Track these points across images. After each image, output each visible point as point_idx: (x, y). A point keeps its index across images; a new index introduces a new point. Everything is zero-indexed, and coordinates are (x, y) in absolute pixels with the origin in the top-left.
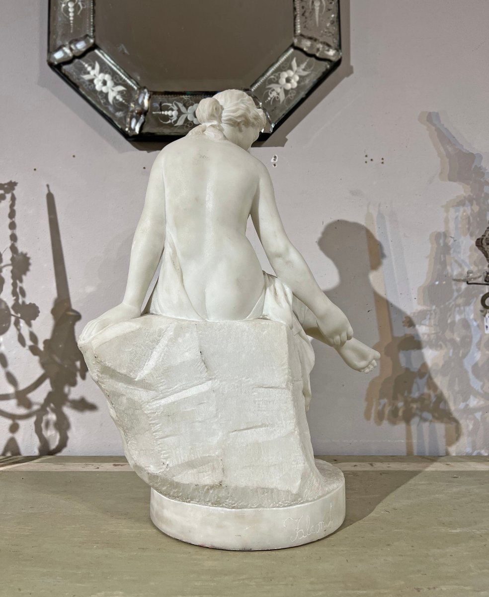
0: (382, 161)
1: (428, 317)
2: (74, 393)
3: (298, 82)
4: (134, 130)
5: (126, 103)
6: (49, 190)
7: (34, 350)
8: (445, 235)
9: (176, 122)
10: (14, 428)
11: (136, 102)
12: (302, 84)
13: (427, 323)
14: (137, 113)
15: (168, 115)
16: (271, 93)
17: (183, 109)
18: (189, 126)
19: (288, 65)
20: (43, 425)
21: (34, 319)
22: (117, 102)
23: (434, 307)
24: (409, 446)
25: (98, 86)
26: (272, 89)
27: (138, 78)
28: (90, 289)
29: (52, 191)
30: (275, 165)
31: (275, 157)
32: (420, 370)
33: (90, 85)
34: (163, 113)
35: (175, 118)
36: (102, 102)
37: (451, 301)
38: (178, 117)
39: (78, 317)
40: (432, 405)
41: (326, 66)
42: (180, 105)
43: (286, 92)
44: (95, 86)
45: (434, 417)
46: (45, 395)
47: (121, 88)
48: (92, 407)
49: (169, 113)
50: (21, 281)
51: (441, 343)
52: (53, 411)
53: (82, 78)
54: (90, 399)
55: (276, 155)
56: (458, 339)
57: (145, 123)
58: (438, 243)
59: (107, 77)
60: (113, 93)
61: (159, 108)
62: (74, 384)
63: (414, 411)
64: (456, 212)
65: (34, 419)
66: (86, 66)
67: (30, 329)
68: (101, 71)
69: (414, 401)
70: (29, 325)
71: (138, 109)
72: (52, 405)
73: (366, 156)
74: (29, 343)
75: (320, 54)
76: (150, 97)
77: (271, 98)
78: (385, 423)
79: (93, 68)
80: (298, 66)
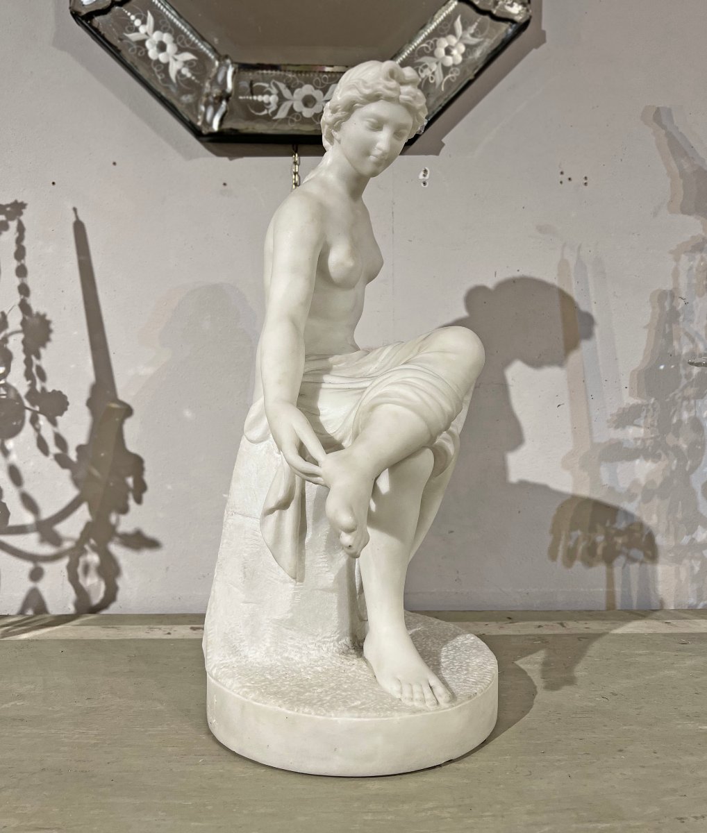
0: (586, 181)
1: (643, 414)
2: (126, 524)
3: (464, 55)
4: (211, 124)
5: (196, 81)
6: (77, 217)
7: (62, 460)
8: (673, 295)
9: (275, 113)
10: (36, 575)
11: (214, 81)
12: (470, 57)
13: (642, 422)
14: (215, 98)
15: (263, 102)
16: (422, 71)
17: (286, 93)
18: (295, 120)
19: (449, 26)
20: (80, 570)
21: (61, 414)
22: (182, 79)
23: (652, 400)
24: (610, 595)
25: (152, 53)
26: (424, 64)
27: (216, 40)
28: (147, 371)
29: (82, 218)
30: (425, 184)
31: (425, 171)
32: (629, 490)
33: (139, 49)
34: (255, 98)
35: (273, 107)
36: (159, 78)
37: (677, 391)
38: (279, 105)
39: (128, 411)
40: (643, 539)
41: (507, 31)
42: (282, 86)
43: (446, 70)
44: (147, 51)
45: (645, 555)
46: (81, 527)
47: (188, 56)
48: (153, 544)
49: (265, 98)
50: (38, 357)
51: (659, 451)
52: (94, 549)
53: (127, 38)
54: (149, 532)
55: (427, 168)
56: (685, 446)
57: (227, 114)
58: (662, 307)
59: (167, 38)
60: (177, 63)
61: (249, 90)
62: (124, 510)
63: (618, 548)
64: (690, 261)
65: (65, 561)
66: (133, 17)
67: (56, 429)
68: (156, 28)
69: (619, 533)
70: (54, 423)
71: (216, 92)
72: (92, 541)
73: (562, 173)
74: (54, 449)
75: (498, 11)
76: (234, 73)
77: (423, 79)
78: (578, 564)
79: (144, 22)
80: (464, 28)
